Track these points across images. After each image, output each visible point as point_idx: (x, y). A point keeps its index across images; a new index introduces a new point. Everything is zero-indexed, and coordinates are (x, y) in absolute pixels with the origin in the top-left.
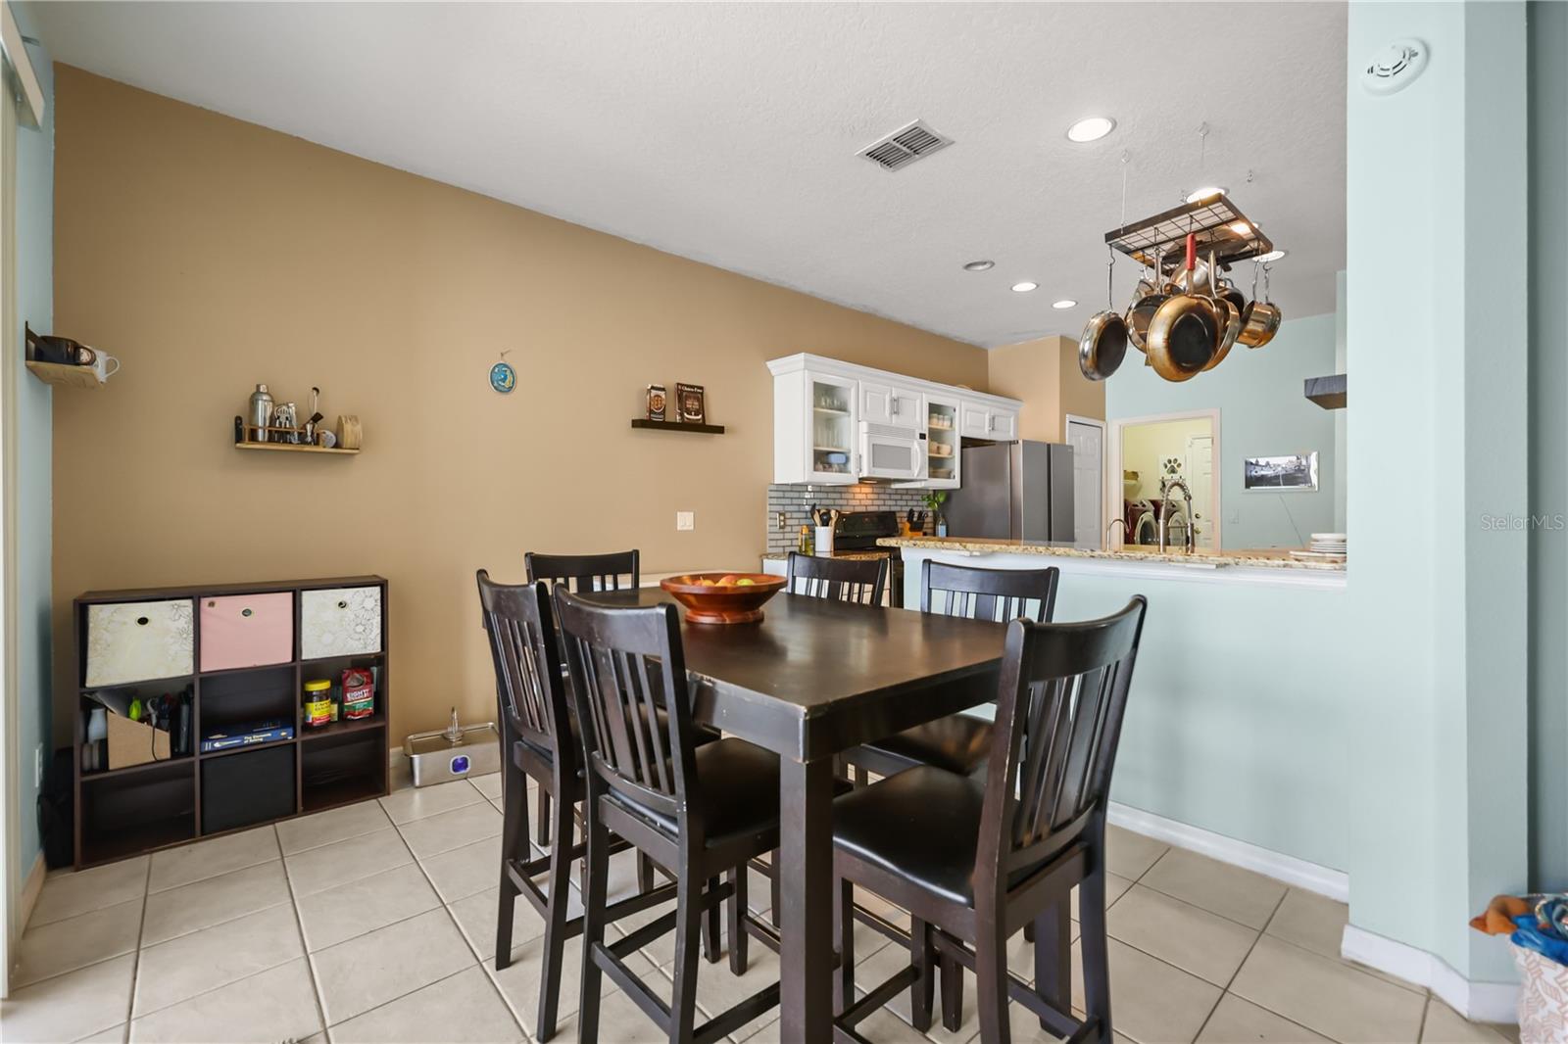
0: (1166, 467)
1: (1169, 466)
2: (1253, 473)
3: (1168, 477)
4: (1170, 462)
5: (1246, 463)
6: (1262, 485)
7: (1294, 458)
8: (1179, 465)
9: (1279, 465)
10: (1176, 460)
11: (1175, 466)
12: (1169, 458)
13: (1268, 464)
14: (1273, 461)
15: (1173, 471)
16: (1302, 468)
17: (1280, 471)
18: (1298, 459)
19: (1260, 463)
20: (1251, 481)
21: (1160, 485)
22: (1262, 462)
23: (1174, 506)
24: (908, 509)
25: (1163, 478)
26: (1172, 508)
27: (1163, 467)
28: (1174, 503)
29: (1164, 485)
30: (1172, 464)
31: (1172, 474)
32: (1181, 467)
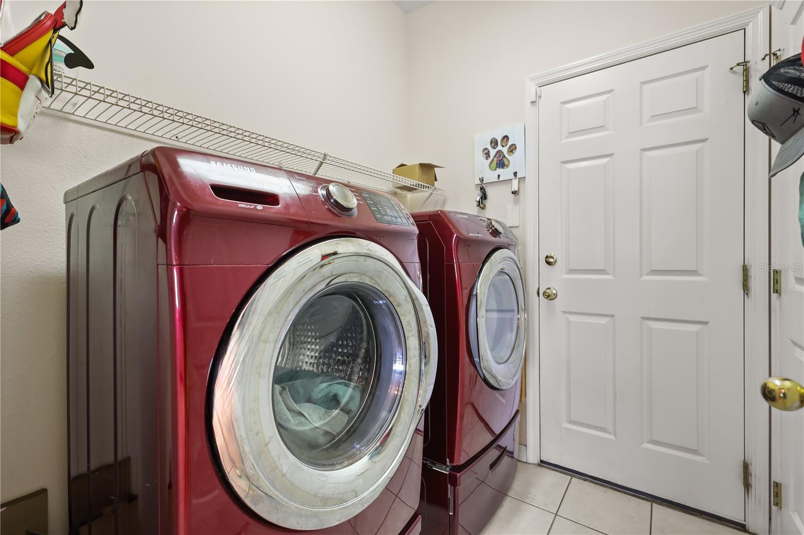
1: (493, 152)
3: (491, 176)
4: (494, 143)
8: (512, 149)
10: (506, 138)
11: (505, 150)
15: (501, 163)
21: (477, 195)
23: (496, 233)
25: (482, 180)
26: (492, 239)
27: (480, 156)
28: (497, 226)
29: (484, 197)
30: (499, 148)
31: (500, 171)
32: (517, 152)
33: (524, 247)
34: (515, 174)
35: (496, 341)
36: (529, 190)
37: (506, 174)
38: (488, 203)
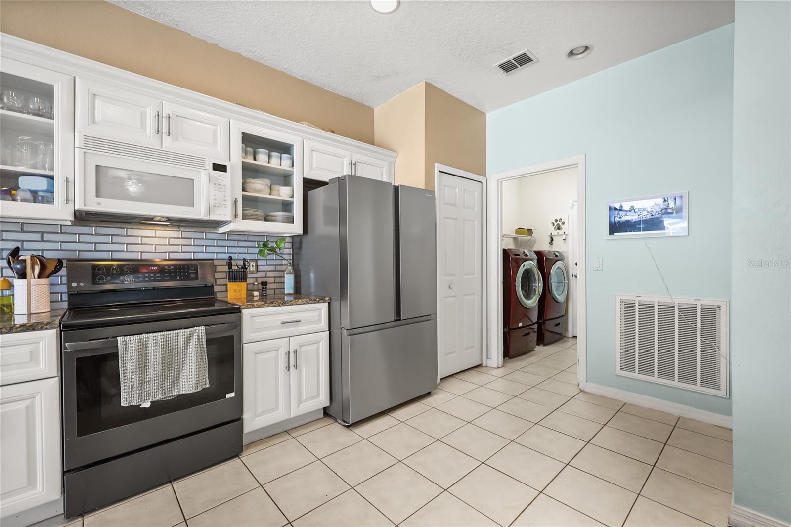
0: (554, 224)
1: (556, 224)
2: (617, 219)
3: (555, 233)
4: (556, 221)
5: (610, 208)
6: (627, 232)
7: (661, 201)
8: (563, 223)
9: (644, 209)
10: (561, 219)
11: (560, 224)
12: (555, 218)
13: (632, 208)
14: (637, 205)
15: (559, 228)
16: (670, 210)
17: (645, 215)
18: (665, 201)
19: (625, 208)
20: (615, 228)
21: (549, 240)
22: (626, 206)
23: (557, 256)
24: (226, 256)
25: (551, 234)
26: (555, 258)
27: (551, 225)
28: (557, 254)
29: (552, 240)
30: (558, 222)
31: (558, 231)
32: (565, 225)
33: (568, 259)
34: (564, 233)
35: (557, 288)
36: (570, 238)
37: (561, 232)
38: (554, 242)
